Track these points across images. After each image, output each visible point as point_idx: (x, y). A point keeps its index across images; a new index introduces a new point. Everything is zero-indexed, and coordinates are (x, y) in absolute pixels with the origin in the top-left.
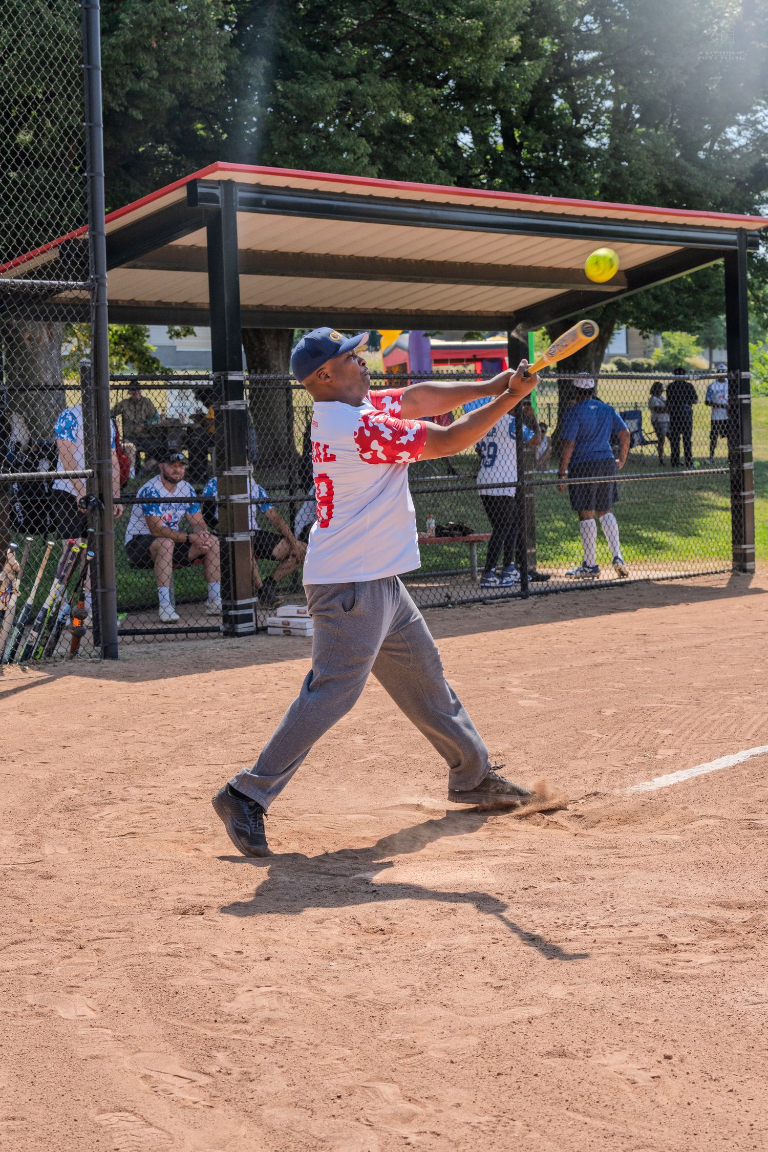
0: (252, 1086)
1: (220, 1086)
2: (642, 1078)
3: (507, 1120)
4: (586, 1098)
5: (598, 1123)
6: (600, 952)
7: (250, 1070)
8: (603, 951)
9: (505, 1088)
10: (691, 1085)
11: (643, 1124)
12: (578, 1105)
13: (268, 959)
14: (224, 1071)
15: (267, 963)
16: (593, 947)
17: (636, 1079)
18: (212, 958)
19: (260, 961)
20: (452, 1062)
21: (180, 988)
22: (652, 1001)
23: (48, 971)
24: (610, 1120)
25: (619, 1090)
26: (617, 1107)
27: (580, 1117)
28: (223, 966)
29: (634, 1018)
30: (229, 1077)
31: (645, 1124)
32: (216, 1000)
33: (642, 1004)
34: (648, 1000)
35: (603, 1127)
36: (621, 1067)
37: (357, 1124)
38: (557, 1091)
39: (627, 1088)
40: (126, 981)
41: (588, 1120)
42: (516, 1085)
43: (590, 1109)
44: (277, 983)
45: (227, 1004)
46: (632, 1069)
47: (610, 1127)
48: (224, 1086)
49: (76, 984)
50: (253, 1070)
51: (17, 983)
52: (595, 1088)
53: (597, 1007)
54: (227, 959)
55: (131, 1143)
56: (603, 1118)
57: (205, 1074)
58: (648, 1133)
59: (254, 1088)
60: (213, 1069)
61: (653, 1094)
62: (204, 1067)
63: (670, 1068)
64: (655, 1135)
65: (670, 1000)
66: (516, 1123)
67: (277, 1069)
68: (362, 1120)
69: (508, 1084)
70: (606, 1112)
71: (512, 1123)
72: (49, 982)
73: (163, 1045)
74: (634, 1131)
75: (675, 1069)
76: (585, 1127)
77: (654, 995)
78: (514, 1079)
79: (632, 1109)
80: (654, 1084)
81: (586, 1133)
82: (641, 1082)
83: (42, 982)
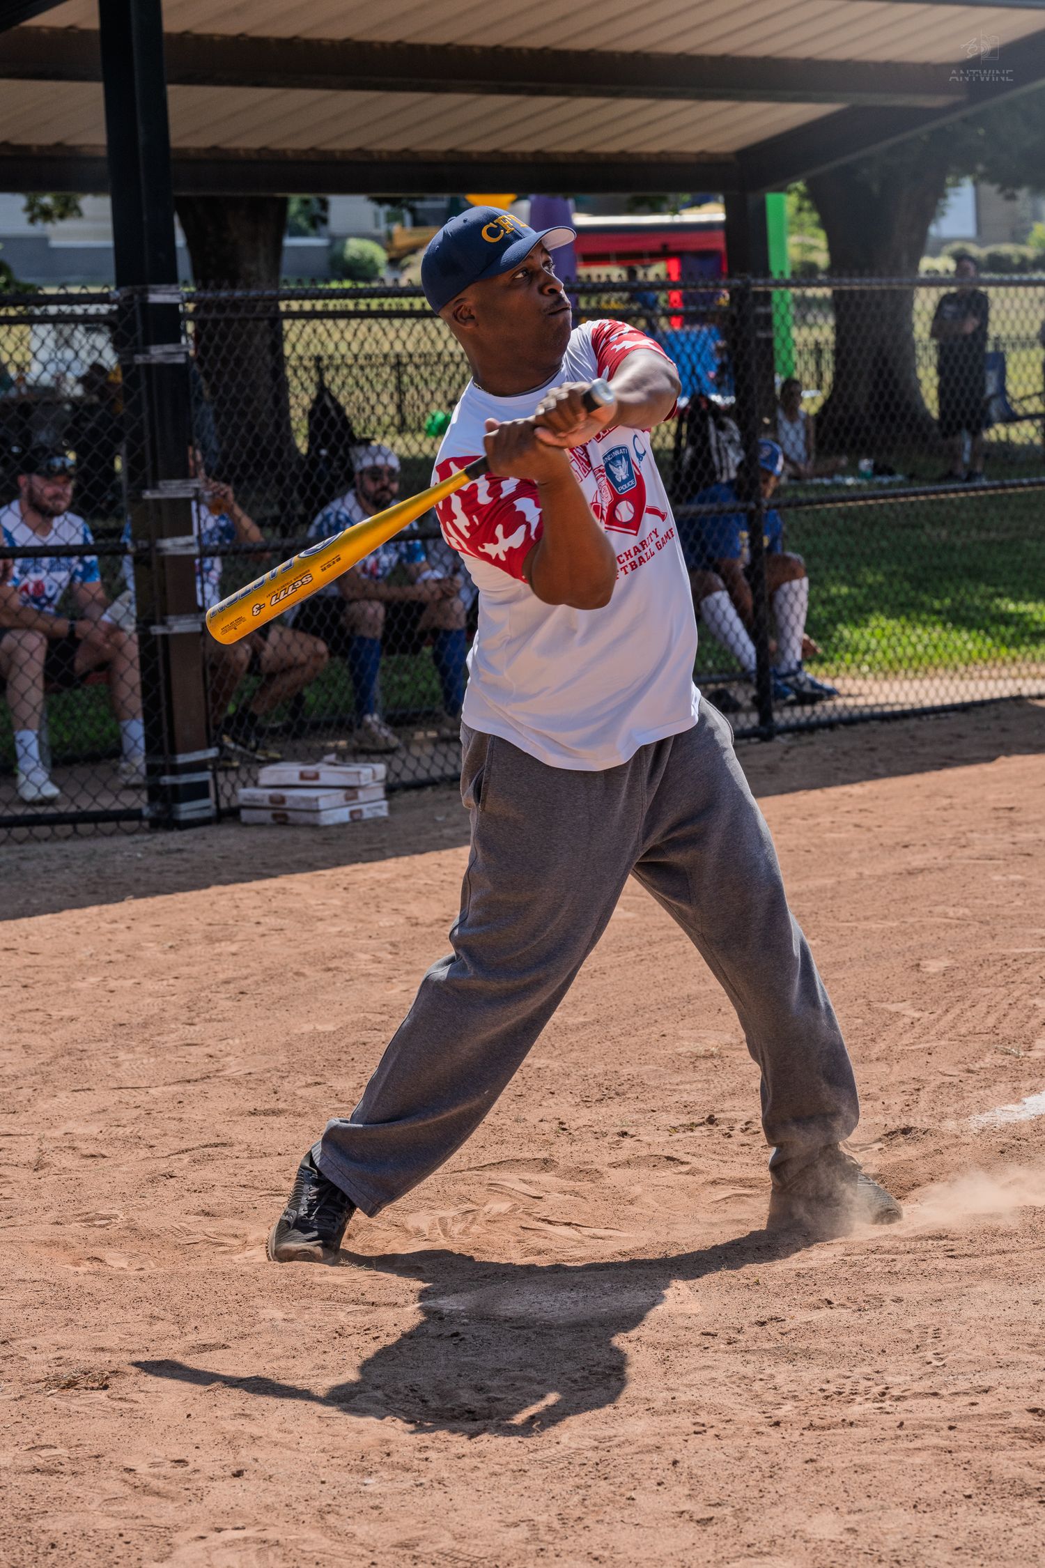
6: (912, 1445)
8: (918, 1443)
13: (238, 1474)
15: (237, 1481)
16: (898, 1437)
18: (126, 1476)
19: (224, 1478)
21: (60, 1535)
22: (1016, 1541)
28: (146, 1490)
32: (133, 1559)
33: (995, 1549)
34: (1007, 1540)
44: (257, 1522)
53: (903, 1555)
54: (157, 1477)
77: (1020, 1530)
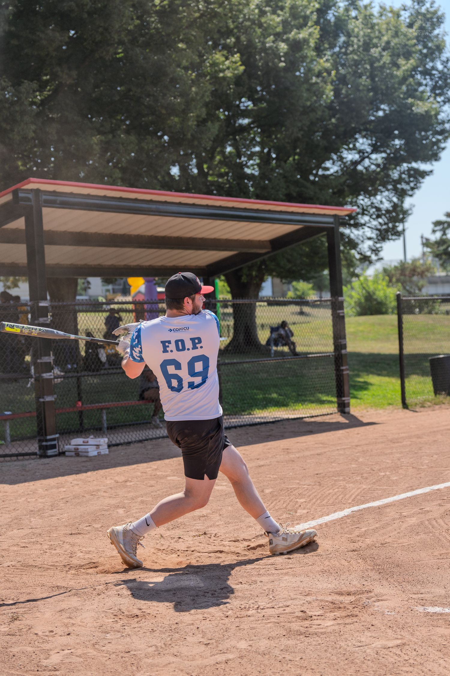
6: (267, 622)
8: (269, 621)
13: (69, 634)
15: (68, 636)
16: (263, 619)
18: (35, 636)
19: (64, 636)
21: (16, 653)
22: (299, 648)
29: (288, 657)
32: (38, 659)
33: (293, 650)
34: (296, 647)
44: (74, 648)
45: (44, 661)
53: (266, 652)
54: (44, 636)
65: (309, 647)
77: (299, 644)
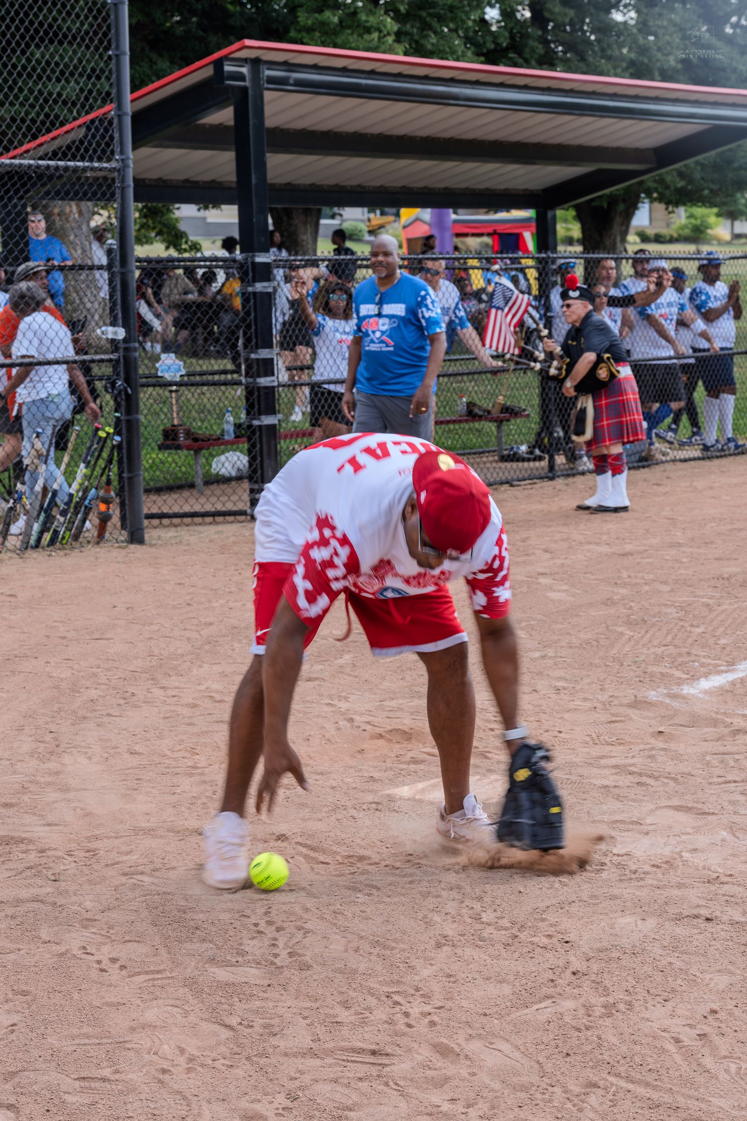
0: (274, 1041)
1: (241, 1041)
2: (688, 1037)
3: (545, 1086)
4: (629, 1059)
5: (641, 1090)
7: (273, 1022)
9: (542, 1047)
10: (739, 1044)
11: (690, 1093)
12: (622, 1069)
14: (245, 1023)
17: (681, 1037)
20: (485, 1015)
23: (63, 901)
24: (655, 1088)
25: (663, 1050)
26: (663, 1071)
27: (622, 1083)
29: (678, 964)
30: (250, 1030)
31: (692, 1092)
33: (685, 948)
35: (648, 1095)
36: (666, 1022)
37: (386, 1089)
38: (597, 1052)
39: (671, 1047)
40: (145, 913)
41: (630, 1086)
42: (553, 1043)
43: (633, 1074)
45: (250, 942)
46: (677, 1026)
47: (655, 1095)
48: (245, 1041)
49: (93, 917)
50: (275, 1022)
51: (31, 915)
52: (638, 1048)
55: (146, 1109)
56: (648, 1085)
57: (226, 1026)
58: (696, 1103)
59: (277, 1043)
60: (234, 1021)
61: (700, 1056)
62: (224, 1018)
63: (717, 1024)
64: (703, 1106)
65: (714, 943)
66: (555, 1089)
67: (301, 1020)
68: (391, 1084)
69: (546, 1041)
70: (650, 1078)
71: (550, 1089)
72: (64, 914)
73: (181, 991)
74: (681, 1101)
75: (722, 1025)
76: (629, 1095)
78: (552, 1036)
79: (677, 1073)
80: (699, 1043)
81: (629, 1103)
82: (687, 1042)
83: (57, 914)
